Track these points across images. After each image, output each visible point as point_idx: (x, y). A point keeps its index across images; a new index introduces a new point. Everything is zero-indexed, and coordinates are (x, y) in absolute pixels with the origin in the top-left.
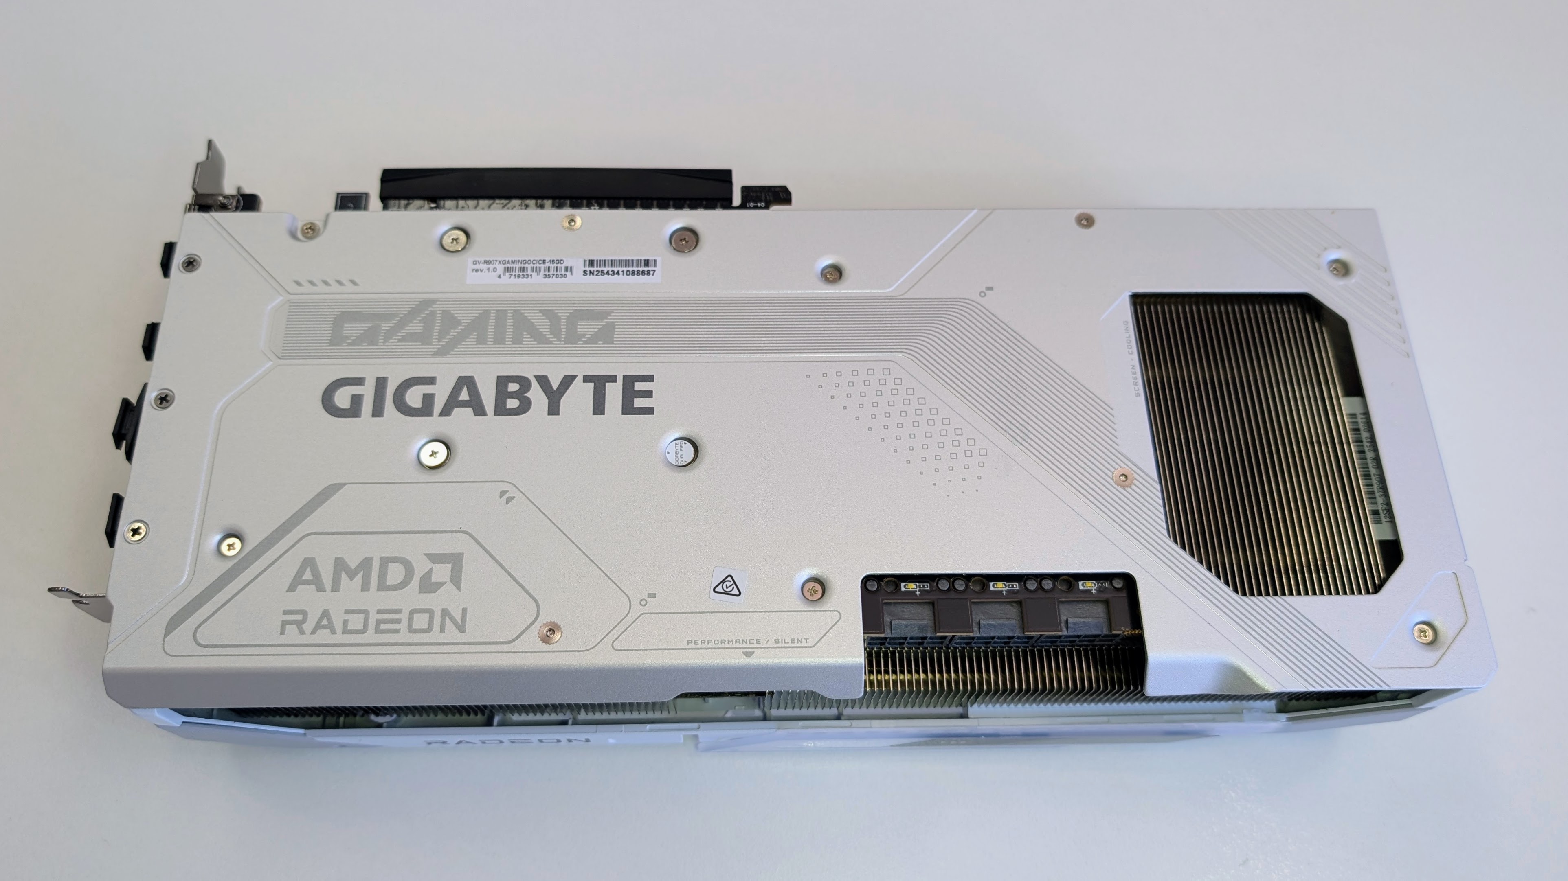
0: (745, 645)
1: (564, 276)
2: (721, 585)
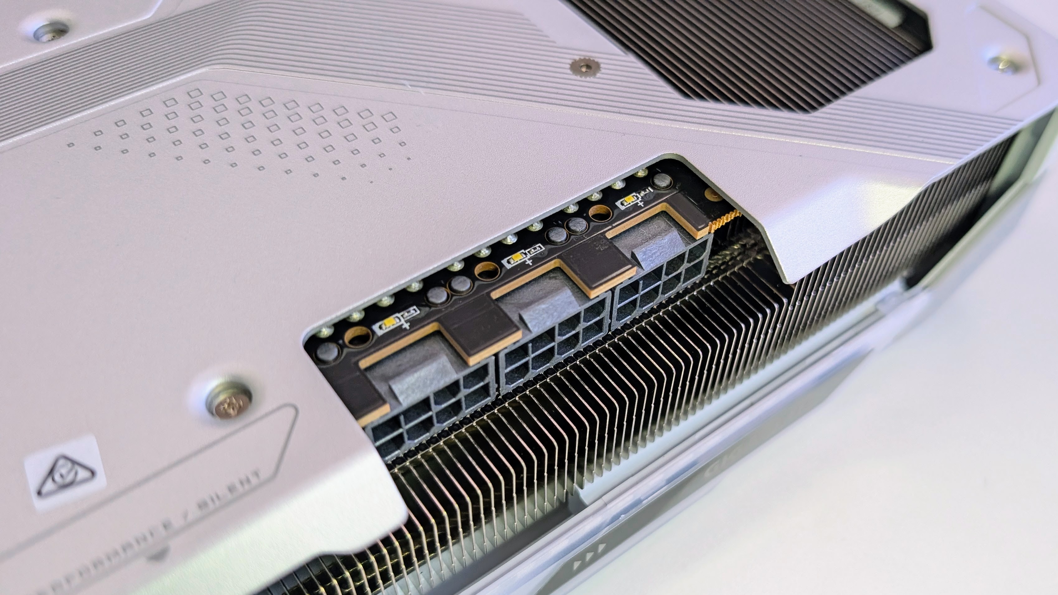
0: (143, 546)
2: (50, 481)
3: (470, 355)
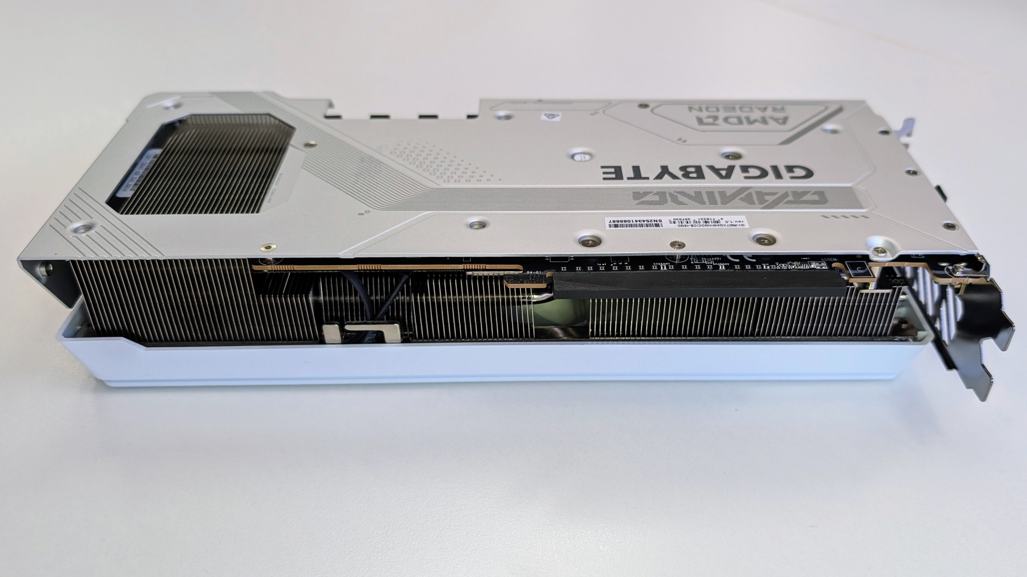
1: (675, 220)
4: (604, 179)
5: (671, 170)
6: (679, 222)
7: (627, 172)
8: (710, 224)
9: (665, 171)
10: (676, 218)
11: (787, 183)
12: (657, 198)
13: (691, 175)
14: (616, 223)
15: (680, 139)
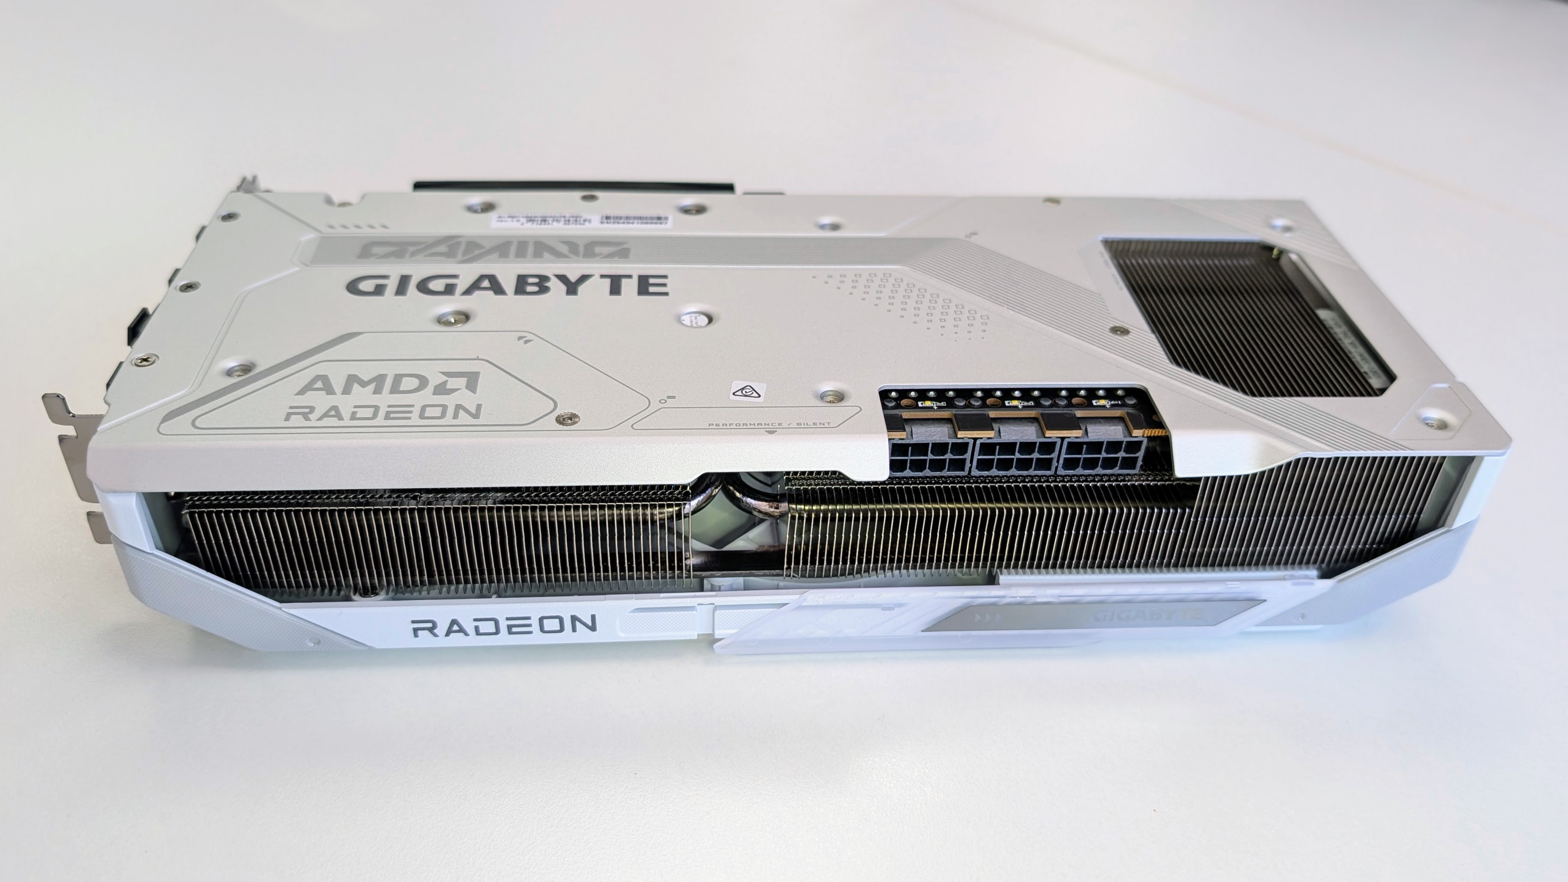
0: (767, 426)
1: (583, 224)
2: (740, 391)
3: (959, 430)
4: (665, 277)
5: (563, 288)
6: (580, 221)
7: (629, 287)
8: (540, 219)
9: (572, 288)
10: (581, 226)
11: (394, 270)
12: (597, 250)
13: (536, 280)
14: (659, 221)
15: (526, 342)
